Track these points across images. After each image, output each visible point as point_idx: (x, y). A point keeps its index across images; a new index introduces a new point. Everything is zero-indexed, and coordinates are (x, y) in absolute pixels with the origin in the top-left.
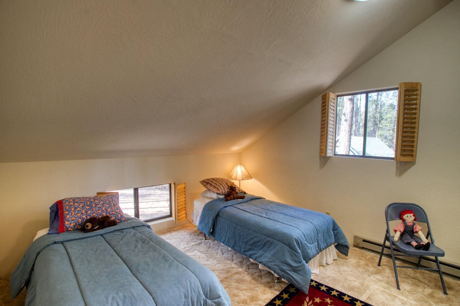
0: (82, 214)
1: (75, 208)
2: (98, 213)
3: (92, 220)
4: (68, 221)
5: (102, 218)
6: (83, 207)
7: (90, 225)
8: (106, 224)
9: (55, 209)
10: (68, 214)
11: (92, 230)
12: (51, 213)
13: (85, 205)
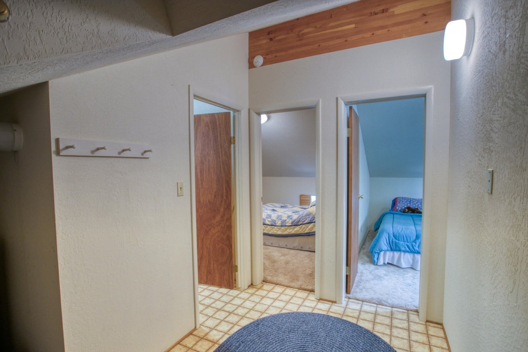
0: (405, 205)
1: (402, 202)
2: (413, 206)
3: (409, 208)
4: (398, 206)
5: (415, 209)
6: (406, 202)
7: (407, 210)
8: (415, 212)
9: (394, 202)
10: (399, 204)
11: (408, 212)
12: (392, 203)
13: (407, 201)
